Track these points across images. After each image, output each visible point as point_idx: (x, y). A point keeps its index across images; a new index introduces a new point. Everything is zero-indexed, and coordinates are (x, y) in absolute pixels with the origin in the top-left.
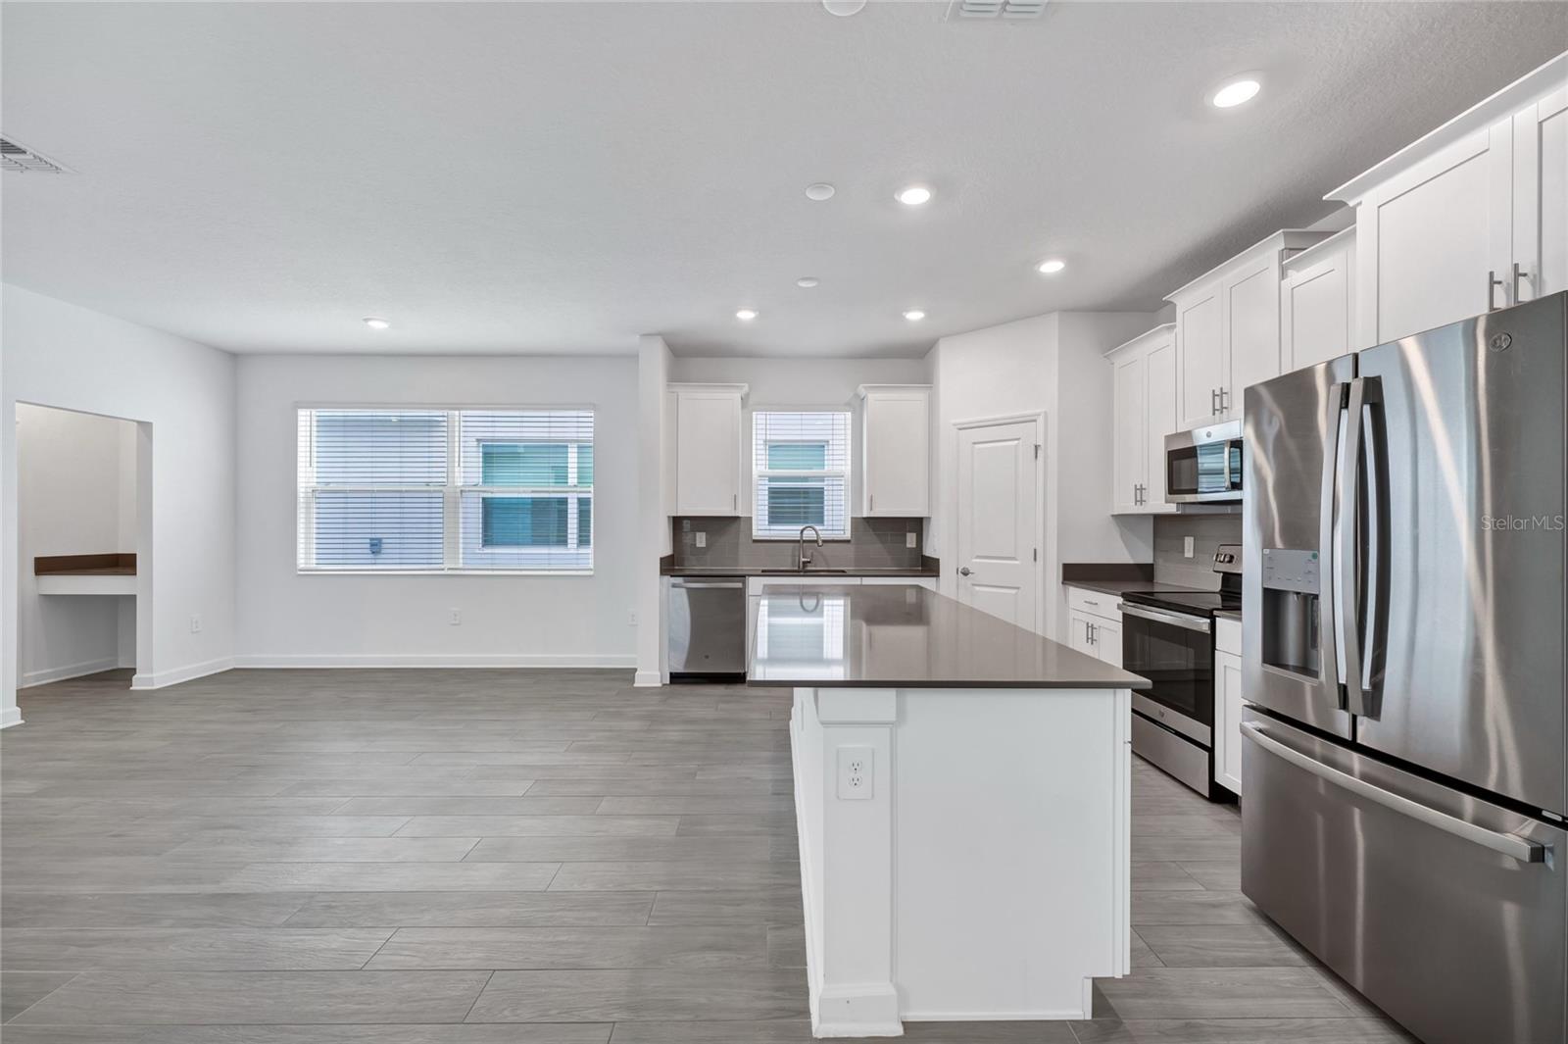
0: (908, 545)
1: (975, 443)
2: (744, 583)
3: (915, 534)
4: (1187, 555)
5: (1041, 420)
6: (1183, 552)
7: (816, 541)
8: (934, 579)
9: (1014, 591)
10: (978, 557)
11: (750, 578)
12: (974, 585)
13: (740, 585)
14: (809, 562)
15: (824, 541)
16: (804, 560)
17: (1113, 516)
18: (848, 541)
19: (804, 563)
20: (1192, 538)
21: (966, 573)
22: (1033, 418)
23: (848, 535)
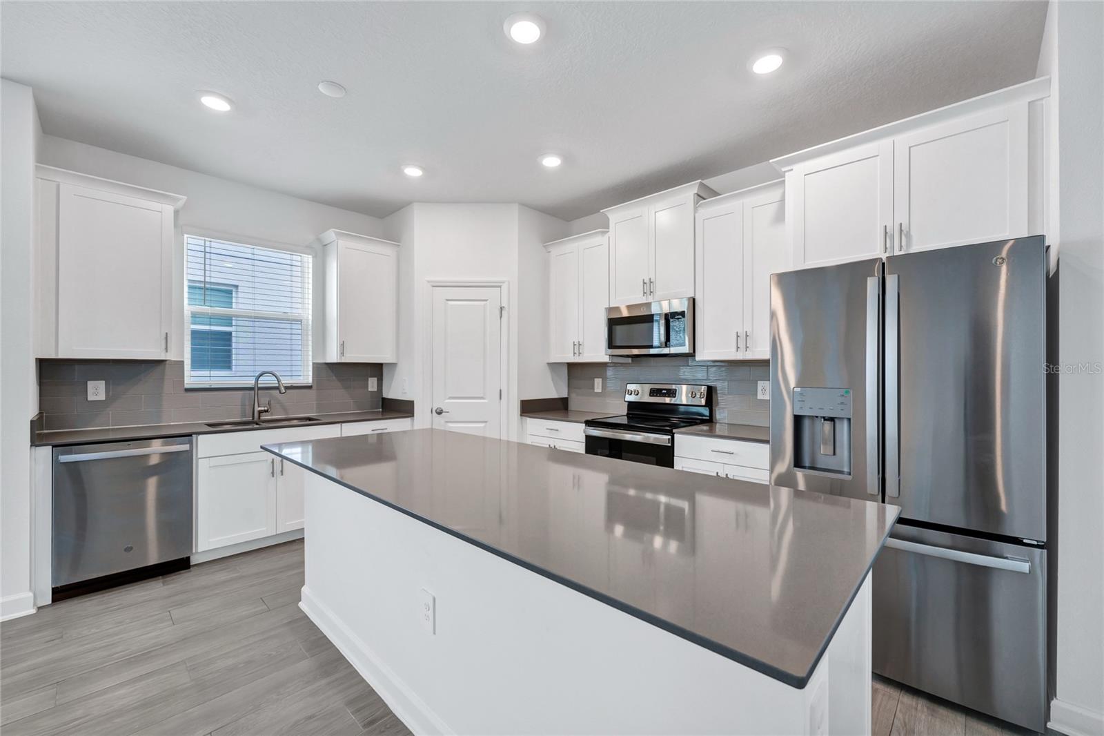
0: (370, 389)
1: (448, 300)
2: (191, 443)
3: (376, 379)
4: (596, 391)
5: (505, 287)
6: (593, 388)
7: (277, 388)
8: (409, 419)
9: (483, 425)
10: (450, 398)
11: (201, 437)
12: (447, 422)
13: (186, 447)
14: (266, 411)
15: (286, 388)
16: (260, 409)
17: (548, 363)
18: (310, 387)
19: (260, 412)
20: (601, 379)
21: (440, 412)
22: (500, 284)
23: (309, 380)
